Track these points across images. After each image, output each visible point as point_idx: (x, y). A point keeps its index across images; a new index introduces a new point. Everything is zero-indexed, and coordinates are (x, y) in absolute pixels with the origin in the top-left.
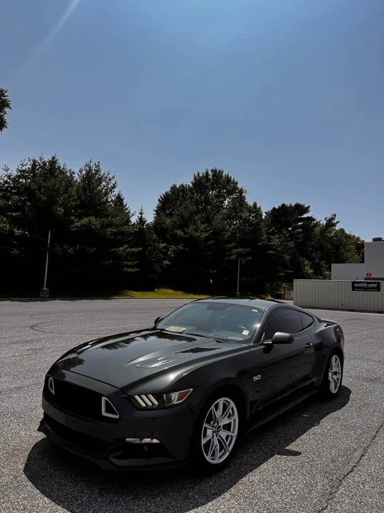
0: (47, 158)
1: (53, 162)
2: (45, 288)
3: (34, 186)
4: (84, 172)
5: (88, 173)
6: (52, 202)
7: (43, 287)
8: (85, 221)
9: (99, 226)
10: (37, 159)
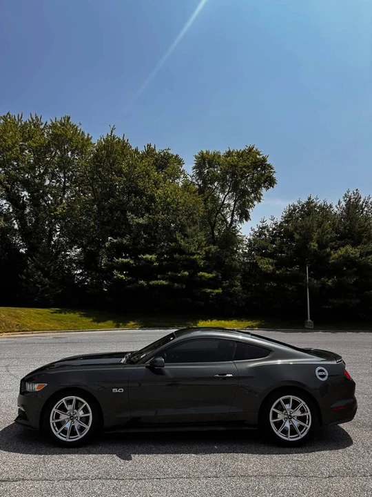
0: (304, 200)
1: (309, 203)
2: (309, 320)
3: (291, 229)
4: (343, 204)
5: (348, 204)
6: (307, 239)
7: (307, 319)
8: (342, 251)
9: (358, 255)
10: (296, 203)
